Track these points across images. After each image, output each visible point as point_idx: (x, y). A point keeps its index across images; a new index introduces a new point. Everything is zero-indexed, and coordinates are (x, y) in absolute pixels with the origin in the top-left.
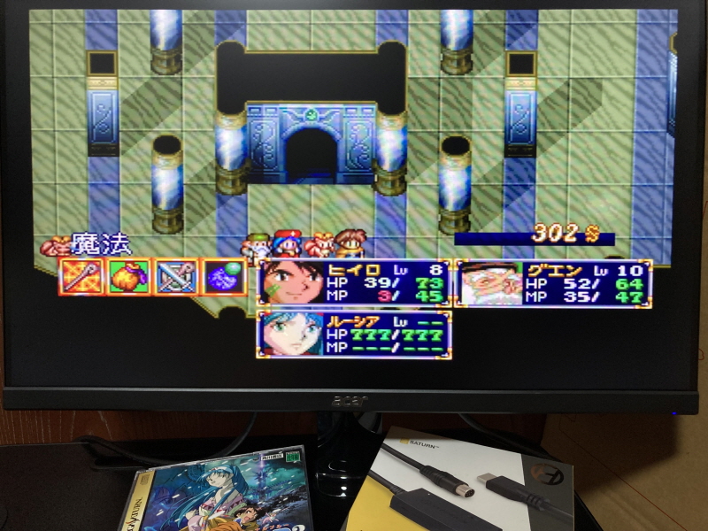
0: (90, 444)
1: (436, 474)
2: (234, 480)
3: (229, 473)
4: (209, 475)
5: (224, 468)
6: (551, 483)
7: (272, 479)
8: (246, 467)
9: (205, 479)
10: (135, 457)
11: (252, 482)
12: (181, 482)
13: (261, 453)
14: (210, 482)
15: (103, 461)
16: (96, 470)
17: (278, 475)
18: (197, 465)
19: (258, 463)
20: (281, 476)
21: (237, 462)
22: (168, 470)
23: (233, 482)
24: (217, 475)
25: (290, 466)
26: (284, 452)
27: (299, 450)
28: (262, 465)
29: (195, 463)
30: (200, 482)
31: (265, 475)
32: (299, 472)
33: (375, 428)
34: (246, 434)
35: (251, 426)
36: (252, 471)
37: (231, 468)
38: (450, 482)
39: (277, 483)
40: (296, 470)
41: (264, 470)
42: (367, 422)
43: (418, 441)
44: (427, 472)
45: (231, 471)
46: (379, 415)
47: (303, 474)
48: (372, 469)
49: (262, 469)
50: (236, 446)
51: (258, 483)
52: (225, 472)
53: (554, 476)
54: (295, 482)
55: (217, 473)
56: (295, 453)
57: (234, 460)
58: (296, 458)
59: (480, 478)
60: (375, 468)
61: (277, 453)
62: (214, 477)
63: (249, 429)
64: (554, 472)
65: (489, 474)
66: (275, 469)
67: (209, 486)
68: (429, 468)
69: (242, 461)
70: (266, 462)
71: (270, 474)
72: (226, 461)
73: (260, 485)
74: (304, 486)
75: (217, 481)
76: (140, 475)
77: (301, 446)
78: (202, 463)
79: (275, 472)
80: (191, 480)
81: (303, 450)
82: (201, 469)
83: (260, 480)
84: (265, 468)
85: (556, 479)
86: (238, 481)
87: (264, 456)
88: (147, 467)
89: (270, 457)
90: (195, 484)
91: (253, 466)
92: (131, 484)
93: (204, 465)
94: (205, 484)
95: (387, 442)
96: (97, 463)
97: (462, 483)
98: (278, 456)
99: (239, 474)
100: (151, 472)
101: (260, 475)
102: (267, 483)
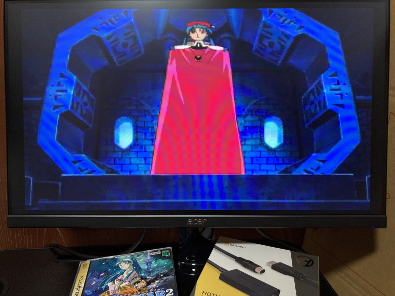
0: (54, 249)
1: (244, 262)
2: (134, 265)
3: (131, 262)
4: (120, 263)
5: (128, 260)
6: (307, 266)
7: (154, 265)
8: (140, 259)
9: (118, 266)
10: (79, 255)
11: (144, 267)
12: (105, 267)
13: (148, 251)
14: (121, 267)
15: (61, 257)
16: (58, 262)
17: (158, 263)
18: (113, 258)
19: (147, 257)
20: (159, 263)
21: (135, 256)
22: (97, 261)
23: (133, 267)
24: (124, 263)
25: (164, 258)
26: (161, 251)
27: (169, 249)
28: (149, 258)
29: (112, 257)
30: (115, 267)
31: (151, 263)
32: (169, 261)
33: (211, 237)
34: (140, 241)
35: (143, 236)
36: (144, 261)
37: (132, 259)
38: (252, 266)
39: (157, 267)
40: (168, 260)
41: (150, 261)
42: (206, 234)
43: (234, 244)
44: (239, 260)
45: (132, 261)
46: (213, 229)
47: (171, 262)
48: (209, 259)
49: (148, 260)
50: (135, 248)
51: (147, 267)
52: (129, 261)
53: (309, 262)
54: (167, 267)
55: (124, 262)
56: (167, 251)
57: (133, 256)
58: (168, 254)
59: (268, 263)
60: (211, 258)
61: (157, 251)
62: (123, 264)
63: (141, 239)
64: (308, 260)
65: (273, 261)
66: (156, 259)
67: (120, 269)
68: (240, 258)
69: (138, 256)
70: (151, 256)
71: (153, 262)
72: (129, 256)
73: (148, 268)
74: (172, 269)
75: (124, 266)
76: (82, 263)
77: (170, 248)
78: (116, 257)
79: (156, 261)
80: (110, 266)
81: (171, 249)
82: (115, 260)
83: (148, 265)
84: (151, 259)
85: (310, 263)
86: (136, 267)
87: (150, 253)
88: (85, 259)
89: (153, 254)
90: (112, 268)
91: (144, 258)
92: (77, 268)
93: (117, 258)
94: (118, 268)
95: (217, 245)
96: (58, 258)
97: (259, 266)
98: (157, 253)
99: (136, 262)
100: (88, 262)
101: (148, 263)
102: (152, 267)
